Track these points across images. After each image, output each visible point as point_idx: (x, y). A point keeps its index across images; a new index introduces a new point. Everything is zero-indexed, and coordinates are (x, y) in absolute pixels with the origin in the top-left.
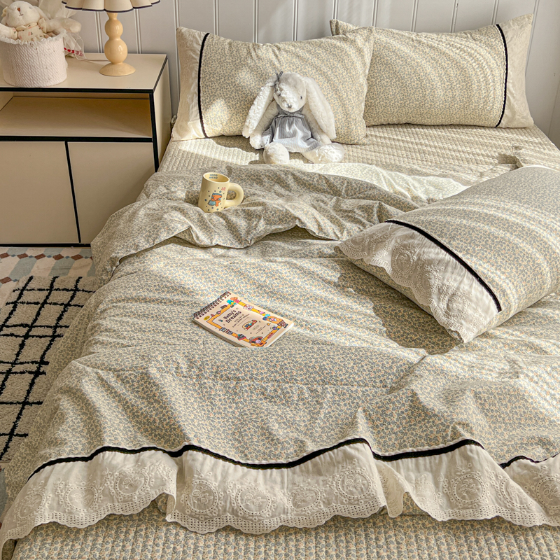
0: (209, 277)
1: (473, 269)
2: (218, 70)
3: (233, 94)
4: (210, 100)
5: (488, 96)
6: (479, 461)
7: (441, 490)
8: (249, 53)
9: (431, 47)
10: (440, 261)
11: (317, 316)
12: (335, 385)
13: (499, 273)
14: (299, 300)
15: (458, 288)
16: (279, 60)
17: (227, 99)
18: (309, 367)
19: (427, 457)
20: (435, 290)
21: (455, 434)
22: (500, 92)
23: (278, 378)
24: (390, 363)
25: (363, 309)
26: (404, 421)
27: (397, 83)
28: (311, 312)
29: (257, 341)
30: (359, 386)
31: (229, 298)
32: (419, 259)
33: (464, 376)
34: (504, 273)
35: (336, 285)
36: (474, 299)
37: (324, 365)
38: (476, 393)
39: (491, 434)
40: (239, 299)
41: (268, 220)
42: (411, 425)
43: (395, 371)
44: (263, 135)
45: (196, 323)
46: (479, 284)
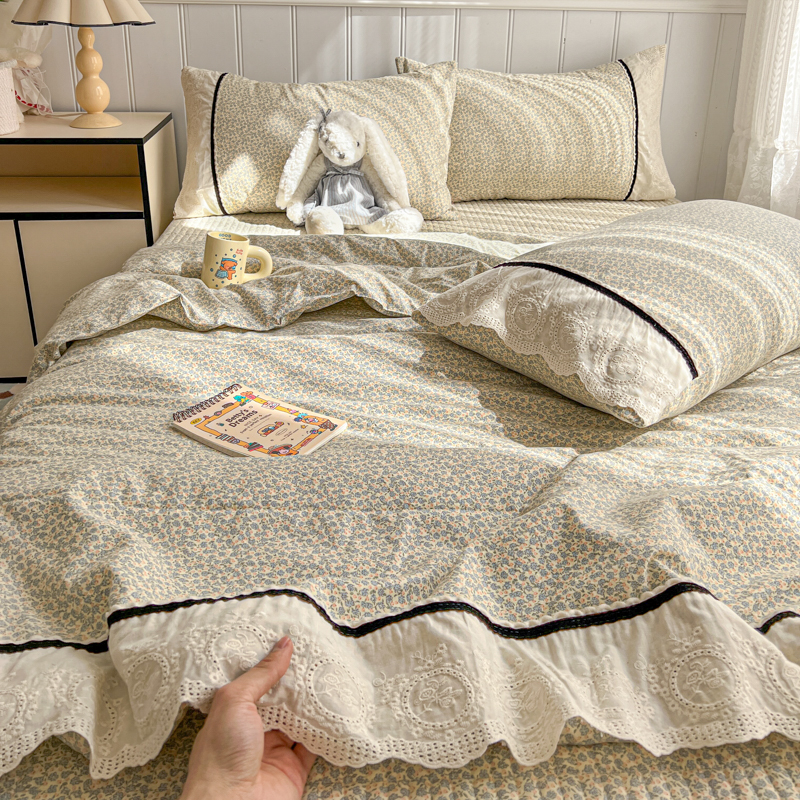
0: (206, 364)
1: (645, 310)
2: (239, 116)
3: (262, 148)
4: (229, 158)
5: (614, 153)
6: (716, 622)
7: (646, 689)
8: (283, 93)
9: (534, 88)
10: (587, 304)
11: (386, 411)
12: (420, 508)
13: (686, 315)
14: (357, 393)
15: (623, 340)
16: (325, 101)
17: (254, 155)
18: (373, 481)
19: (605, 626)
20: (583, 347)
21: (656, 575)
22: (630, 148)
23: (316, 500)
24: (517, 470)
25: (464, 399)
26: (555, 563)
27: (491, 137)
28: (376, 406)
29: (282, 451)
30: (464, 508)
31: (237, 393)
32: (552, 306)
33: (651, 483)
34: (694, 317)
35: (417, 369)
36: (652, 355)
37: (400, 477)
38: (681, 504)
39: (717, 578)
40: (255, 394)
41: (308, 289)
42: (568, 569)
43: (525, 482)
44: (305, 203)
45: (176, 430)
46: (657, 332)
